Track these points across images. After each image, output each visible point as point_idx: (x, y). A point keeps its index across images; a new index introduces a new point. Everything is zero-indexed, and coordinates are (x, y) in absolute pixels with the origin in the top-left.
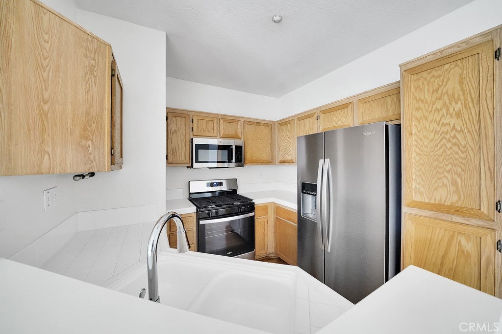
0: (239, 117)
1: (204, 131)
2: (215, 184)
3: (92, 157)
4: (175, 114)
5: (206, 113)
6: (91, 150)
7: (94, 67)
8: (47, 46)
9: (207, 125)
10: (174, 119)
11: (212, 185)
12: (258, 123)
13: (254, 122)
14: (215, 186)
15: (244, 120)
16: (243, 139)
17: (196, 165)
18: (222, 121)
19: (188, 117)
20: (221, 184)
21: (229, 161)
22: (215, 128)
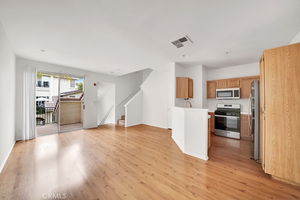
0: (238, 78)
1: (221, 86)
2: (228, 105)
3: (185, 96)
4: (210, 82)
9: (222, 84)
10: (210, 84)
15: (241, 78)
16: (241, 87)
17: (217, 98)
18: (229, 81)
19: (215, 82)
20: (231, 106)
21: (232, 96)
22: (226, 84)
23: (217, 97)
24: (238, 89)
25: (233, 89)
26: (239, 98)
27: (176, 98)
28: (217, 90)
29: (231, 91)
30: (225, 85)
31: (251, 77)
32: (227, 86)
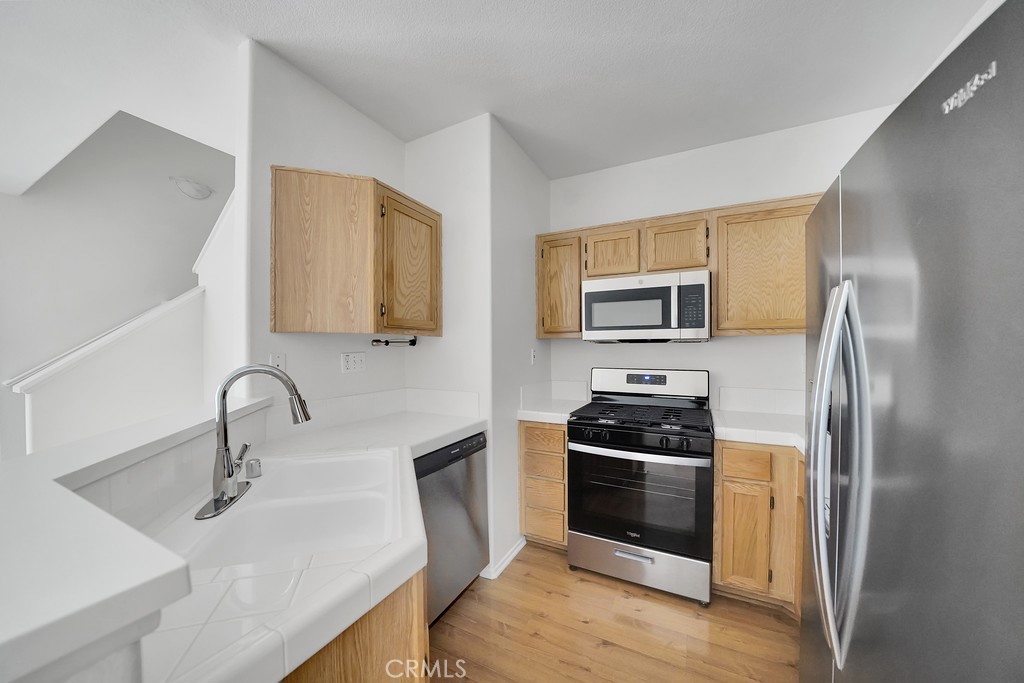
0: (701, 212)
1: (609, 264)
2: (647, 378)
3: (352, 316)
4: (553, 244)
5: (615, 225)
6: (351, 308)
7: (354, 212)
8: (308, 208)
9: (615, 252)
10: (553, 251)
11: (631, 379)
12: (770, 212)
13: (755, 214)
14: (646, 382)
15: (717, 214)
16: (713, 266)
17: (587, 335)
18: (651, 234)
19: (578, 242)
20: (661, 380)
21: (666, 324)
22: (634, 253)
23: (590, 327)
24: (699, 277)
25: (672, 280)
26: (704, 333)
27: (274, 330)
28: (591, 286)
29: (662, 293)
30: (628, 255)
31: (771, 207)
32: (643, 264)
